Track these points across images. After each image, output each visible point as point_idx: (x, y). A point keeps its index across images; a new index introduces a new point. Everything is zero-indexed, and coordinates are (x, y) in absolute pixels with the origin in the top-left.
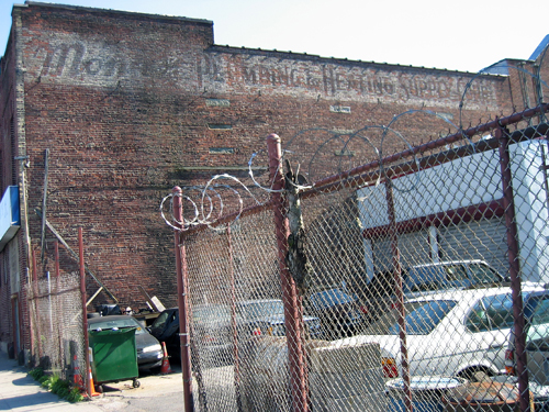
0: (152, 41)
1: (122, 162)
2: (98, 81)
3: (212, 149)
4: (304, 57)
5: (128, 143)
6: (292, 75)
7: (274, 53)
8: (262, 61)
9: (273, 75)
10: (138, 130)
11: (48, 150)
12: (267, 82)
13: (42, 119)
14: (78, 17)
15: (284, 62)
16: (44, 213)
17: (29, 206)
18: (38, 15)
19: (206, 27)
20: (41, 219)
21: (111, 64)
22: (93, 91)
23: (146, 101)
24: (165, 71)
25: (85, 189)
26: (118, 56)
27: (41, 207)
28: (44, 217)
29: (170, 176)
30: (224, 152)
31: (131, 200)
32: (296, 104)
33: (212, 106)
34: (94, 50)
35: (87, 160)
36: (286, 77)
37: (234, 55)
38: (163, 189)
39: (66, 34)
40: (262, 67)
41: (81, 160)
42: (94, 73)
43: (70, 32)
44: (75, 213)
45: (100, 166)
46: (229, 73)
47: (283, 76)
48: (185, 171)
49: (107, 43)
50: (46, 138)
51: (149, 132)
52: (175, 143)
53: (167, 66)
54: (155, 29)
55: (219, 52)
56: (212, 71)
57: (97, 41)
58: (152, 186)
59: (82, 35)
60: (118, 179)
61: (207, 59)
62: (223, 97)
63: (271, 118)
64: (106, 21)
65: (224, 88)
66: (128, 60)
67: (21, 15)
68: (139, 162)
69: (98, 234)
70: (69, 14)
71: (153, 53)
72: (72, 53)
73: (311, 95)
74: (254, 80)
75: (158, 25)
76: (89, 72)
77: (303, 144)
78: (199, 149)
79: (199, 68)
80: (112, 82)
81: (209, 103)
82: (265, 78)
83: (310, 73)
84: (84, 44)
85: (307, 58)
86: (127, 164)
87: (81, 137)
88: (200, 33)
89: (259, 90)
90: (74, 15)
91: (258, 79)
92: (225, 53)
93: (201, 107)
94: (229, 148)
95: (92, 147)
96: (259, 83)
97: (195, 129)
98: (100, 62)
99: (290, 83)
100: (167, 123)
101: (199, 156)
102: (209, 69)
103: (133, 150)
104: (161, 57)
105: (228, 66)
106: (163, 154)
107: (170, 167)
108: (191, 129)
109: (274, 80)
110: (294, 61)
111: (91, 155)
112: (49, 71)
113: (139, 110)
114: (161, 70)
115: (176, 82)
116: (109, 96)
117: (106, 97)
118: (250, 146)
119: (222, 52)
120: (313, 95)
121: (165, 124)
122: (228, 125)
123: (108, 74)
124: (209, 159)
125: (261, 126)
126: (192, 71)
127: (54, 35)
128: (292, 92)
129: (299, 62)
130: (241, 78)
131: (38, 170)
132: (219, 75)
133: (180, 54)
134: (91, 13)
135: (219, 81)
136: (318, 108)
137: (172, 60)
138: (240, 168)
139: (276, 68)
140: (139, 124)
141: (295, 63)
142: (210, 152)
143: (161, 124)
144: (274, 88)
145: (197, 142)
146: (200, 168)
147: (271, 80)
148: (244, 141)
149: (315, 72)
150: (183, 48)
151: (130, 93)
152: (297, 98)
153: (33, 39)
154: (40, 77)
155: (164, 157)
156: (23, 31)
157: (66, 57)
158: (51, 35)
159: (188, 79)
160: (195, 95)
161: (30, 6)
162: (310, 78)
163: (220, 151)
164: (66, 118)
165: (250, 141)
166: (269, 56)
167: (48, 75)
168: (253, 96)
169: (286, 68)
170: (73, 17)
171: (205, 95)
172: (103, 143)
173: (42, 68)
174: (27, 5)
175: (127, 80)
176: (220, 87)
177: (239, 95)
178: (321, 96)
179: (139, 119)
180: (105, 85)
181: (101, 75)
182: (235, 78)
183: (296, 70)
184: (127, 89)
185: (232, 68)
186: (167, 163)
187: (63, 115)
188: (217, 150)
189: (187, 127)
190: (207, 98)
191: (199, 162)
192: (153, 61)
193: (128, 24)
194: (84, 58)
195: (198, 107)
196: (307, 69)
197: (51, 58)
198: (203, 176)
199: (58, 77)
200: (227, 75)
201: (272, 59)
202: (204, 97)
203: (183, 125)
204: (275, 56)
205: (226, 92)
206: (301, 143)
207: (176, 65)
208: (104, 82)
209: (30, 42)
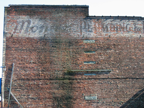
0: (60, 16)
1: (44, 68)
2: (36, 35)
3: (85, 62)
4: (133, 18)
5: (47, 60)
6: (127, 27)
7: (118, 17)
8: (112, 21)
9: (117, 28)
10: (52, 55)
11: (14, 64)
13: (12, 51)
14: (30, 9)
15: (123, 21)
16: (10, 89)
17: (5, 86)
18: (14, 10)
19: (85, 8)
20: (9, 92)
21: (42, 27)
22: (34, 39)
23: (56, 42)
24: (65, 29)
25: (28, 80)
26: (45, 24)
27: (9, 87)
28: (10, 91)
29: (65, 74)
30: (91, 63)
31: (47, 84)
32: (127, 41)
33: (86, 43)
34: (35, 22)
35: (29, 68)
36: (124, 28)
37: (98, 20)
38: (62, 79)
39: (24, 17)
40: (112, 24)
41: (27, 68)
42: (35, 32)
43: (26, 15)
44: (23, 89)
45: (34, 70)
46: (95, 28)
47: (122, 28)
48: (72, 72)
49: (41, 19)
50: (14, 59)
51: (56, 55)
52: (68, 60)
53: (66, 27)
54: (62, 11)
55: (91, 19)
56: (87, 27)
57: (36, 18)
58: (57, 79)
59: (31, 17)
60: (42, 76)
61: (85, 22)
62: (92, 39)
63: (114, 47)
64: (41, 10)
65: (93, 35)
66: (50, 25)
67: (7, 10)
68: (51, 68)
69: (32, 98)
70: (26, 8)
71: (60, 21)
72: (26, 24)
73: (136, 35)
74: (107, 30)
75: (63, 9)
76: (32, 31)
79: (81, 27)
80: (42, 35)
81: (85, 42)
82: (113, 29)
83: (136, 25)
84: (31, 20)
85: (135, 18)
86: (46, 69)
87: (28, 58)
88: (82, 11)
89: (109, 35)
90: (28, 8)
91: (109, 30)
92: (94, 19)
93: (81, 44)
94: (93, 61)
95: (32, 62)
96: (109, 32)
97: (78, 54)
98: (37, 27)
99: (125, 30)
100: (65, 51)
101: (79, 65)
102: (86, 27)
103: (49, 63)
104: (64, 23)
105: (95, 25)
106: (62, 65)
107: (65, 70)
108: (76, 53)
109: (117, 30)
110: (128, 20)
111: (31, 65)
112: (16, 32)
113: (53, 46)
114: (63, 29)
115: (70, 33)
116: (40, 41)
117: (39, 41)
118: (104, 60)
119: (92, 19)
120: (137, 35)
121: (64, 52)
122: (93, 51)
123: (40, 32)
124: (84, 66)
125: (110, 51)
126: (77, 28)
127: (19, 17)
128: (126, 35)
129: (131, 21)
130: (101, 30)
131: (9, 72)
132: (90, 29)
133: (73, 21)
134: (35, 7)
135: (90, 32)
136: (140, 41)
137: (69, 24)
138: (98, 70)
139: (119, 24)
140: (53, 52)
141: (129, 21)
142: (84, 64)
143: (62, 52)
144: (117, 34)
145: (78, 59)
146: (79, 70)
147: (116, 30)
148: (100, 58)
149: (138, 24)
150: (74, 19)
151: (49, 39)
152: (129, 37)
153: (11, 19)
154: (13, 35)
155: (63, 66)
156: (7, 17)
157: (23, 26)
158: (18, 17)
159: (76, 32)
160: (79, 38)
161: (10, 6)
162: (136, 28)
163: (89, 63)
164: (22, 51)
165: (104, 58)
166: (115, 19)
167: (16, 34)
168: (106, 38)
169: (124, 24)
170: (27, 9)
171: (83, 38)
172: (36, 60)
173: (13, 31)
174: (9, 6)
175: (48, 34)
176: (91, 34)
177: (99, 37)
178: (141, 36)
179: (53, 50)
180: (39, 36)
181: (37, 32)
182: (98, 30)
183: (129, 24)
184: (48, 37)
185: (96, 26)
186: (64, 69)
187: (21, 50)
188: (87, 63)
189: (74, 53)
190: (84, 40)
191: (79, 68)
192: (60, 25)
193: (50, 10)
194: (31, 26)
195: (80, 44)
196: (135, 24)
197: (17, 27)
198: (80, 74)
199: (20, 34)
200: (94, 29)
201: (117, 20)
202: (83, 39)
203: (72, 52)
204: (118, 19)
205: (93, 36)
206: (130, 58)
207: (70, 26)
208: (39, 35)
209: (10, 21)
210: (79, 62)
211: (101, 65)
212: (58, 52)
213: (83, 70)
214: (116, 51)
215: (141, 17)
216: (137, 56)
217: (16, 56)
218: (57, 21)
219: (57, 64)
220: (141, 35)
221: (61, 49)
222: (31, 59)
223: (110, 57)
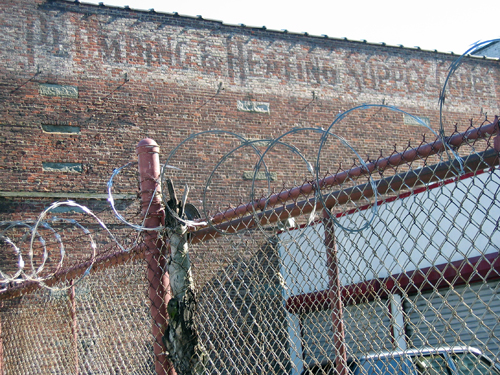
3: (48, 163)
4: (198, 22)
6: (178, 51)
7: (151, 15)
8: (131, 27)
9: (149, 50)
12: (139, 60)
15: (167, 29)
30: (66, 169)
32: (183, 96)
33: (49, 97)
36: (170, 53)
37: (87, 15)
40: (131, 36)
46: (77, 43)
47: (163, 53)
48: (3, 198)
55: (63, 10)
56: (50, 39)
61: (42, 20)
62: (68, 82)
63: (142, 118)
65: (69, 67)
73: (208, 82)
74: (118, 59)
77: (193, 160)
79: (30, 36)
81: (45, 90)
82: (135, 54)
83: (207, 48)
85: (202, 23)
89: (125, 72)
91: (123, 55)
92: (72, 12)
93: (32, 97)
94: (74, 164)
96: (125, 61)
97: (22, 132)
99: (174, 62)
101: (26, 175)
102: (46, 36)
105: (77, 34)
108: (12, 131)
109: (149, 57)
110: (181, 29)
118: (109, 161)
119: (68, 10)
120: (211, 82)
122: (73, 126)
124: (43, 180)
125: (127, 130)
126: (18, 39)
128: (177, 77)
129: (190, 31)
130: (97, 53)
132: (61, 46)
135: (61, 56)
136: (219, 103)
138: (92, 196)
139: (153, 38)
141: (184, 31)
142: (43, 170)
144: (149, 71)
145: (24, 153)
146: (27, 194)
147: (145, 58)
148: (98, 153)
149: (214, 46)
152: (186, 87)
159: (12, 51)
160: (22, 77)
162: (206, 57)
163: (60, 168)
165: (109, 153)
166: (143, 20)
168: (115, 82)
169: (169, 39)
171: (38, 78)
176: (63, 66)
177: (93, 79)
178: (223, 86)
182: (87, 52)
183: (185, 43)
185: (82, 37)
188: (55, 167)
189: (7, 128)
190: (41, 83)
191: (26, 184)
195: (27, 96)
196: (202, 42)
198: (32, 207)
200: (74, 48)
201: (147, 24)
202: (36, 81)
203: (2, 126)
204: (151, 20)
205: (73, 74)
206: (191, 158)
210: (25, 163)
211: (101, 177)
213: (41, 195)
214: (146, 130)
215: (221, 23)
216: (212, 154)
220: (221, 84)
223: (128, 151)
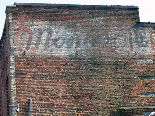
0: (98, 23)
1: (81, 105)
2: (63, 52)
3: (142, 93)
5: (84, 92)
10: (90, 83)
11: (31, 99)
13: (27, 79)
14: (49, 10)
18: (23, 11)
19: (134, 10)
21: (71, 39)
22: (60, 59)
23: (95, 63)
24: (107, 43)
26: (76, 34)
29: (114, 114)
30: (151, 95)
33: (141, 64)
35: (57, 105)
37: (154, 28)
39: (41, 23)
41: (53, 105)
42: (60, 47)
43: (43, 21)
46: (151, 40)
48: (125, 110)
49: (68, 26)
50: (30, 91)
51: (98, 84)
52: (116, 91)
53: (108, 39)
54: (99, 14)
55: (144, 27)
56: (139, 40)
57: (61, 25)
59: (51, 22)
62: (149, 57)
64: (66, 12)
65: (149, 51)
66: (83, 37)
67: (12, 12)
68: (92, 105)
70: (43, 9)
71: (98, 30)
72: (45, 35)
75: (101, 12)
76: (57, 46)
78: (134, 94)
79: (130, 39)
80: (72, 52)
81: (139, 62)
84: (53, 28)
86: (84, 107)
87: (53, 90)
88: (129, 15)
90: (46, 9)
92: (147, 27)
93: (133, 65)
94: (154, 93)
95: (60, 96)
97: (130, 81)
98: (64, 39)
100: (110, 77)
101: (134, 99)
102: (137, 39)
103: (88, 97)
104: (104, 33)
105: (151, 36)
106: (108, 99)
107: (113, 108)
108: (126, 81)
111: (60, 102)
112: (31, 47)
113: (91, 70)
114: (104, 42)
115: (115, 49)
116: (70, 62)
117: (68, 62)
119: (146, 27)
121: (109, 79)
122: (153, 76)
123: (69, 47)
124: (141, 101)
126: (125, 41)
127: (33, 24)
131: (25, 113)
132: (144, 42)
133: (117, 30)
134: (57, 7)
135: (144, 47)
137: (111, 34)
140: (92, 79)
142: (141, 96)
143: (106, 79)
145: (132, 90)
146: (135, 108)
150: (118, 26)
151: (84, 59)
153: (20, 27)
154: (25, 52)
155: (109, 101)
156: (13, 22)
157: (41, 38)
158: (31, 24)
159: (124, 46)
160: (129, 57)
161: (17, 6)
163: (148, 95)
164: (43, 78)
167: (30, 50)
170: (45, 11)
171: (136, 57)
172: (67, 93)
173: (26, 45)
174: (15, 6)
175: (82, 50)
176: (146, 51)
179: (91, 76)
180: (67, 54)
181: (65, 48)
184: (82, 56)
185: (153, 37)
186: (111, 105)
187: (40, 76)
188: (146, 95)
189: (124, 79)
190: (137, 59)
191: (134, 103)
192: (99, 36)
193: (81, 12)
194: (53, 37)
195: (131, 65)
197: (31, 38)
198: (137, 113)
199: (36, 50)
200: (150, 42)
202: (135, 58)
203: (122, 79)
205: (150, 54)
207: (114, 38)
208: (67, 52)
209: (18, 29)
212: (100, 79)
213: (141, 107)
217: (33, 86)
218: (93, 29)
219: (100, 98)
221: (103, 74)
222: (59, 91)
